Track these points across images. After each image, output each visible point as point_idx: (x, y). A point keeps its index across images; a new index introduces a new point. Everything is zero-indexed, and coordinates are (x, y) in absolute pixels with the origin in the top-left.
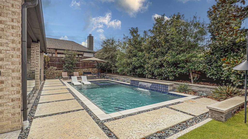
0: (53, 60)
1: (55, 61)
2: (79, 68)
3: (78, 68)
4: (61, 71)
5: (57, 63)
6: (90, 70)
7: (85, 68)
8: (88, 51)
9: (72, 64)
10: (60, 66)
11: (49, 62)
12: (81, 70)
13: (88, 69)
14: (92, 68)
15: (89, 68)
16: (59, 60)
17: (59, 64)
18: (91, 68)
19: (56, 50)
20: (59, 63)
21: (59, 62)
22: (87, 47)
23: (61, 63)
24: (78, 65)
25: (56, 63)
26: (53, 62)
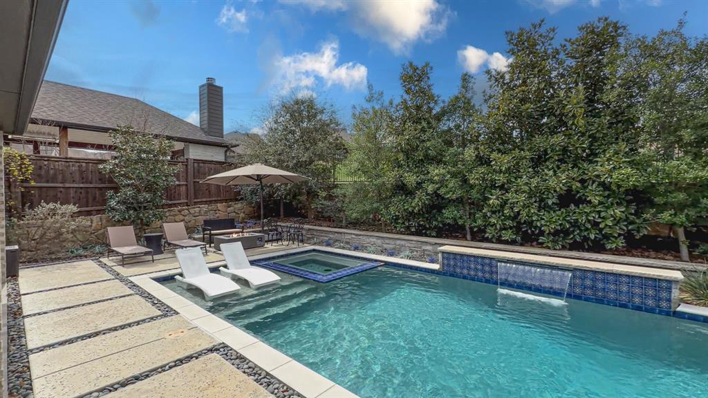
0: (52, 172)
1: (60, 177)
2: (175, 205)
3: (170, 206)
4: (96, 218)
5: (72, 185)
6: (219, 208)
7: (201, 203)
8: (204, 138)
9: (150, 188)
10: (90, 196)
11: (33, 183)
12: (184, 210)
13: (213, 206)
14: (226, 201)
15: (216, 201)
16: (81, 172)
17: (83, 191)
18: (221, 201)
19: (64, 127)
20: (82, 185)
21: (83, 179)
22: (199, 125)
23: (92, 186)
24: (171, 193)
25: (67, 185)
26: (54, 179)
